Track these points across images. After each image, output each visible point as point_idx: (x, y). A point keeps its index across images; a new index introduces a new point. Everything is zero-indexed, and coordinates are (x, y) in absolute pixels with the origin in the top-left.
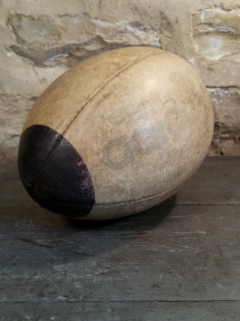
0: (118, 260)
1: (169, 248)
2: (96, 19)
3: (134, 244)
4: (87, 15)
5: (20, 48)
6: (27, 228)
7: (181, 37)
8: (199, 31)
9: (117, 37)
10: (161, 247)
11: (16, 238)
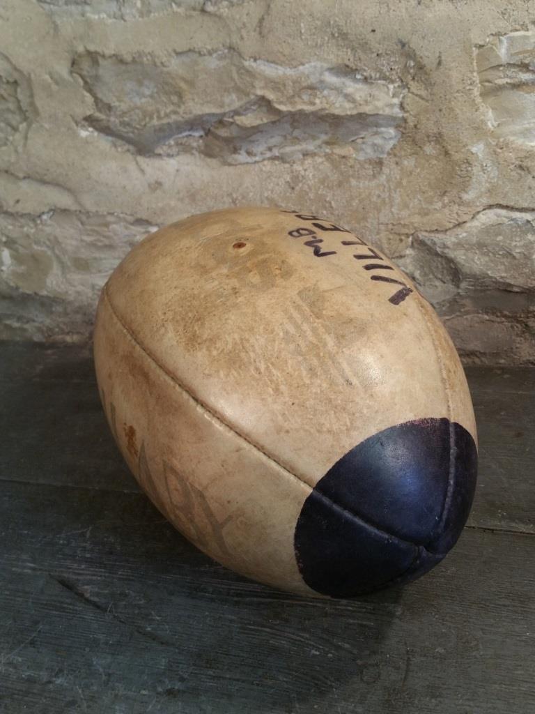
0: (207, 662)
1: (312, 643)
2: (255, 60)
3: (250, 624)
4: (234, 49)
5: (102, 120)
6: (76, 552)
7: (450, 99)
8: (496, 82)
9: (303, 99)
10: (298, 638)
11: (52, 577)
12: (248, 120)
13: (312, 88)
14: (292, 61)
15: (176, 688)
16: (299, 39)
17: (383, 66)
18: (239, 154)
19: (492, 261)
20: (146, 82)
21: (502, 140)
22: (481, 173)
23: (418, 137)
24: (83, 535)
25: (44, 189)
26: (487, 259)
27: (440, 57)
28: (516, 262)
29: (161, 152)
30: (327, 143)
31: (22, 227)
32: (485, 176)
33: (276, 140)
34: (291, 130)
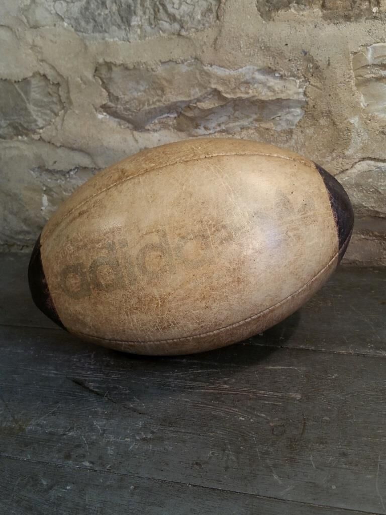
0: (170, 423)
1: (240, 414)
2: (211, 66)
3: (199, 404)
4: (198, 60)
5: (112, 107)
6: (84, 365)
7: (336, 88)
8: (365, 76)
9: (241, 90)
10: (231, 411)
11: (68, 378)
12: (206, 105)
13: (247, 83)
14: (234, 65)
15: (149, 437)
16: (239, 51)
17: (293, 67)
18: (199, 129)
19: (365, 196)
20: (141, 82)
21: (370, 114)
22: (357, 137)
23: (315, 114)
24: (89, 356)
25: (72, 153)
26: (362, 194)
27: (329, 60)
28: (381, 196)
29: (149, 128)
30: (257, 120)
31: (57, 180)
32: (360, 139)
33: (224, 119)
34: (233, 112)
